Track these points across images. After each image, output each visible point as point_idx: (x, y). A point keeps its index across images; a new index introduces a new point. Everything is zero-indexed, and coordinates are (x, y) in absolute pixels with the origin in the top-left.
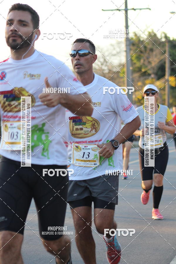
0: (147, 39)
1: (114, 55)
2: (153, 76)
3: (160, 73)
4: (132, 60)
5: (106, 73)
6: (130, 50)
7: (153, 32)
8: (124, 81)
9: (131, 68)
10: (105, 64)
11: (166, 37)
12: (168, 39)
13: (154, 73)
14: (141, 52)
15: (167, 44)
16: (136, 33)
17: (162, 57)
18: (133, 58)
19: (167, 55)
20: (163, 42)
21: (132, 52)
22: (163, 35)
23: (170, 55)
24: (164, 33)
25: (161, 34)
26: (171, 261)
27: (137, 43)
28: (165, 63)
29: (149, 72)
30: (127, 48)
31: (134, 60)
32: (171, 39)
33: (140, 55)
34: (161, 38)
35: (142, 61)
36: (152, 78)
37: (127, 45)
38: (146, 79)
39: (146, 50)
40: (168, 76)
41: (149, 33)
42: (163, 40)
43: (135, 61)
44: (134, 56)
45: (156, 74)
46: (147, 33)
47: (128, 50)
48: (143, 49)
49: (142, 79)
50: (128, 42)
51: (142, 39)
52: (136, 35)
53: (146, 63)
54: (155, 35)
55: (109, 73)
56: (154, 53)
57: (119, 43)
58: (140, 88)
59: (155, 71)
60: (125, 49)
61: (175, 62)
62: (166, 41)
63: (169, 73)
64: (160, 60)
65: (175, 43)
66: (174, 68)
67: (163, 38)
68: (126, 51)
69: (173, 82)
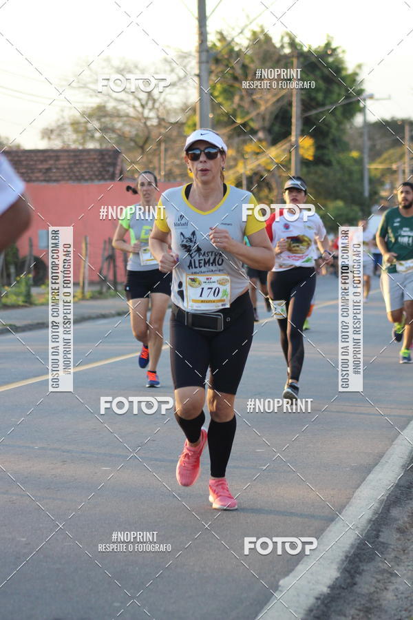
0: (248, 47)
1: (173, 85)
2: (261, 135)
3: (278, 128)
5: (152, 126)
6: (210, 72)
7: (263, 31)
9: (211, 116)
10: (150, 103)
11: (293, 44)
12: (299, 48)
13: (263, 129)
14: (235, 78)
15: (295, 61)
16: (225, 33)
18: (216, 94)
20: (286, 56)
21: (213, 77)
22: (286, 40)
24: (288, 34)
25: (282, 38)
26: (297, 564)
27: (226, 57)
28: (290, 104)
29: (253, 125)
30: (200, 69)
31: (217, 97)
32: (305, 49)
33: (232, 86)
34: (282, 47)
35: (237, 99)
36: (260, 140)
37: (200, 62)
38: (245, 142)
40: (297, 137)
41: (254, 33)
42: (287, 51)
43: (220, 99)
44: (219, 86)
45: (269, 131)
46: (248, 34)
47: (204, 75)
48: (239, 71)
49: (236, 140)
50: (204, 54)
51: (236, 49)
52: (222, 38)
53: (246, 104)
54: (268, 39)
55: (159, 125)
57: (184, 56)
58: (232, 163)
59: (267, 124)
60: (196, 71)
61: (313, 104)
62: (292, 52)
63: (300, 127)
64: (278, 97)
65: (314, 59)
66: (310, 116)
67: (286, 45)
68: (198, 76)
69: (308, 149)
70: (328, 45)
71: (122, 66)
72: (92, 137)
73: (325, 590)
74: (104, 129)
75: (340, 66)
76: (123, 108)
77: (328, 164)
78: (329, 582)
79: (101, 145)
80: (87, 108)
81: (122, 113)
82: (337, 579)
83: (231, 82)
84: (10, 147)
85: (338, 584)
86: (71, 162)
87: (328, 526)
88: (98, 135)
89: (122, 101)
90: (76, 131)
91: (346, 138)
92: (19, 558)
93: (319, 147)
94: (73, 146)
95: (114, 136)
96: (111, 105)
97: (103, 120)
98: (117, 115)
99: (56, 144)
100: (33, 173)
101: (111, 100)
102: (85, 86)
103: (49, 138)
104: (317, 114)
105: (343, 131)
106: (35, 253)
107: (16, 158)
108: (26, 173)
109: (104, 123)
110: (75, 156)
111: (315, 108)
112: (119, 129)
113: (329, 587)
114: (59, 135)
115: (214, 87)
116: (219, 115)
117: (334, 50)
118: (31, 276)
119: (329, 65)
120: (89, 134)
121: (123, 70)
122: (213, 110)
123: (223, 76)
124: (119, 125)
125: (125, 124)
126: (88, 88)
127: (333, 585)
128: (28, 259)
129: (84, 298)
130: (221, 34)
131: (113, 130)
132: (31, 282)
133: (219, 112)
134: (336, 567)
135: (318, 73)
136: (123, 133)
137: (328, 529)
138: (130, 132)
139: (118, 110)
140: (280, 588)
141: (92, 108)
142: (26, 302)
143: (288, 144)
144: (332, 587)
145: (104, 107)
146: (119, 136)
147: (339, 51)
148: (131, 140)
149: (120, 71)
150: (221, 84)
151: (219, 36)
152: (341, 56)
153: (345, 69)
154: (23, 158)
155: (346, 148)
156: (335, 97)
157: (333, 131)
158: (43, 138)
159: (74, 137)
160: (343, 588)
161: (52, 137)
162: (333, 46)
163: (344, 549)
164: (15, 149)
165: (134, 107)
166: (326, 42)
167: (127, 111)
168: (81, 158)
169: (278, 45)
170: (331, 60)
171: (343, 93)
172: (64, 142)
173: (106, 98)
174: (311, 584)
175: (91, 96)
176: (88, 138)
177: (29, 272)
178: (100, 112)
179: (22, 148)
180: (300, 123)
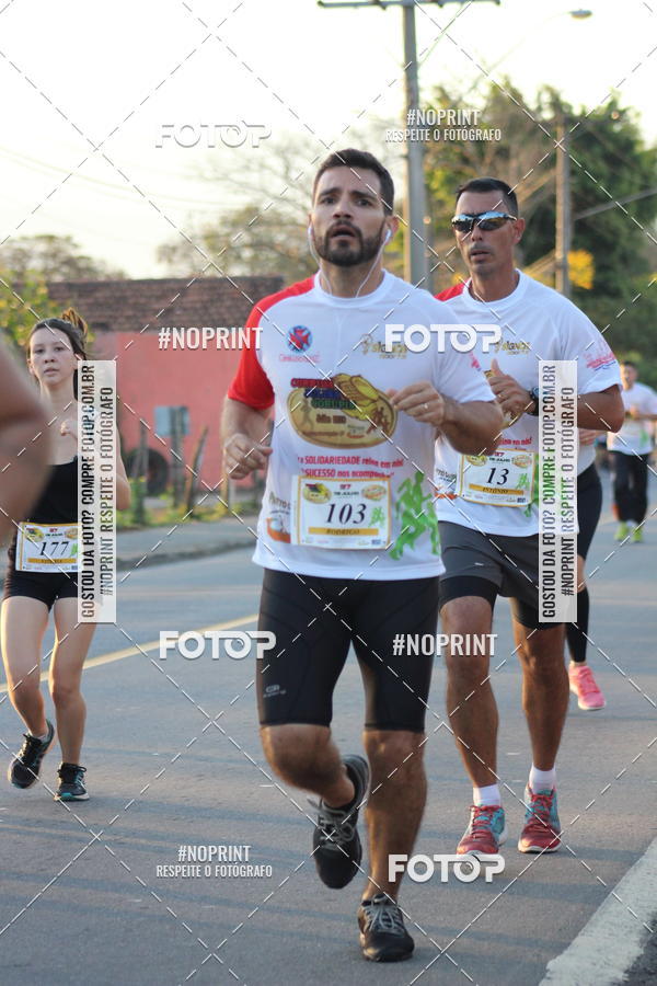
0: (484, 112)
3: (535, 239)
4: (429, 191)
6: (426, 151)
7: (508, 85)
8: (402, 267)
9: (427, 221)
11: (556, 104)
12: (565, 110)
14: (465, 160)
15: (560, 130)
16: (447, 89)
17: (544, 180)
18: (435, 185)
19: (560, 173)
20: (546, 124)
21: (430, 160)
22: (546, 98)
23: (573, 173)
24: (549, 89)
25: (539, 94)
26: (575, 936)
28: (553, 200)
30: (409, 147)
31: (436, 190)
32: (577, 112)
33: (459, 173)
34: (540, 109)
39: (482, 155)
40: (565, 252)
41: (495, 88)
42: (547, 115)
43: (441, 195)
44: (439, 174)
46: (485, 90)
47: (416, 155)
48: (471, 150)
52: (444, 97)
54: (517, 95)
56: (514, 164)
60: (403, 150)
61: (590, 198)
62: (555, 118)
63: (570, 236)
64: (535, 190)
65: (589, 128)
66: (585, 219)
67: (545, 106)
68: (407, 157)
69: (582, 270)
70: (613, 105)
71: (284, 144)
72: (239, 257)
73: (621, 976)
74: (257, 245)
75: (632, 139)
76: (287, 210)
77: (615, 294)
78: (626, 963)
79: (253, 269)
80: (231, 211)
81: (285, 219)
82: (638, 958)
83: (458, 166)
84: (108, 276)
85: (642, 967)
86: (205, 298)
87: (623, 874)
88: (247, 254)
89: (283, 199)
90: (213, 248)
91: (643, 253)
92: (131, 930)
93: (600, 267)
94: (209, 273)
95: (273, 255)
96: (266, 206)
97: (256, 230)
98: (278, 222)
99: (181, 270)
100: (145, 316)
101: (268, 199)
102: (225, 177)
103: (170, 261)
104: (596, 216)
105: (639, 242)
106: (150, 443)
107: (118, 294)
108: (135, 316)
109: (257, 235)
110: (212, 288)
111: (592, 205)
112: (281, 245)
113: (626, 972)
114: (186, 256)
115: (431, 175)
116: (439, 219)
117: (622, 113)
118: (143, 480)
119: (615, 138)
120: (234, 254)
121: (287, 149)
122: (430, 212)
123: (446, 159)
124: (280, 237)
125: (290, 236)
126: (232, 180)
127: (633, 968)
128: (138, 453)
129: (228, 514)
130: (441, 90)
131: (271, 246)
132: (144, 490)
133: (440, 213)
134: (638, 939)
135: (597, 150)
136: (288, 251)
137: (624, 878)
138: (298, 249)
139: (280, 215)
140: (548, 975)
141: (237, 211)
142: (135, 522)
143: (551, 264)
144: (631, 972)
145: (257, 209)
146: (282, 255)
147: (630, 114)
148: (301, 261)
149: (281, 152)
150: (443, 170)
151: (438, 94)
152: (633, 121)
153: (641, 142)
154: (128, 294)
155: (643, 268)
156: (624, 187)
157: (623, 241)
158: (160, 260)
159: (210, 258)
160: (651, 974)
161: (176, 258)
162: (621, 106)
163: (650, 911)
164: (115, 279)
165: (304, 209)
166: (609, 100)
167: (293, 216)
168: (221, 291)
169: (533, 106)
170: (617, 128)
171: (638, 180)
172: (193, 267)
173: (258, 196)
174: (598, 967)
175: (235, 192)
176: (232, 259)
177: (140, 475)
178: (250, 218)
179: (127, 278)
180: (569, 230)
